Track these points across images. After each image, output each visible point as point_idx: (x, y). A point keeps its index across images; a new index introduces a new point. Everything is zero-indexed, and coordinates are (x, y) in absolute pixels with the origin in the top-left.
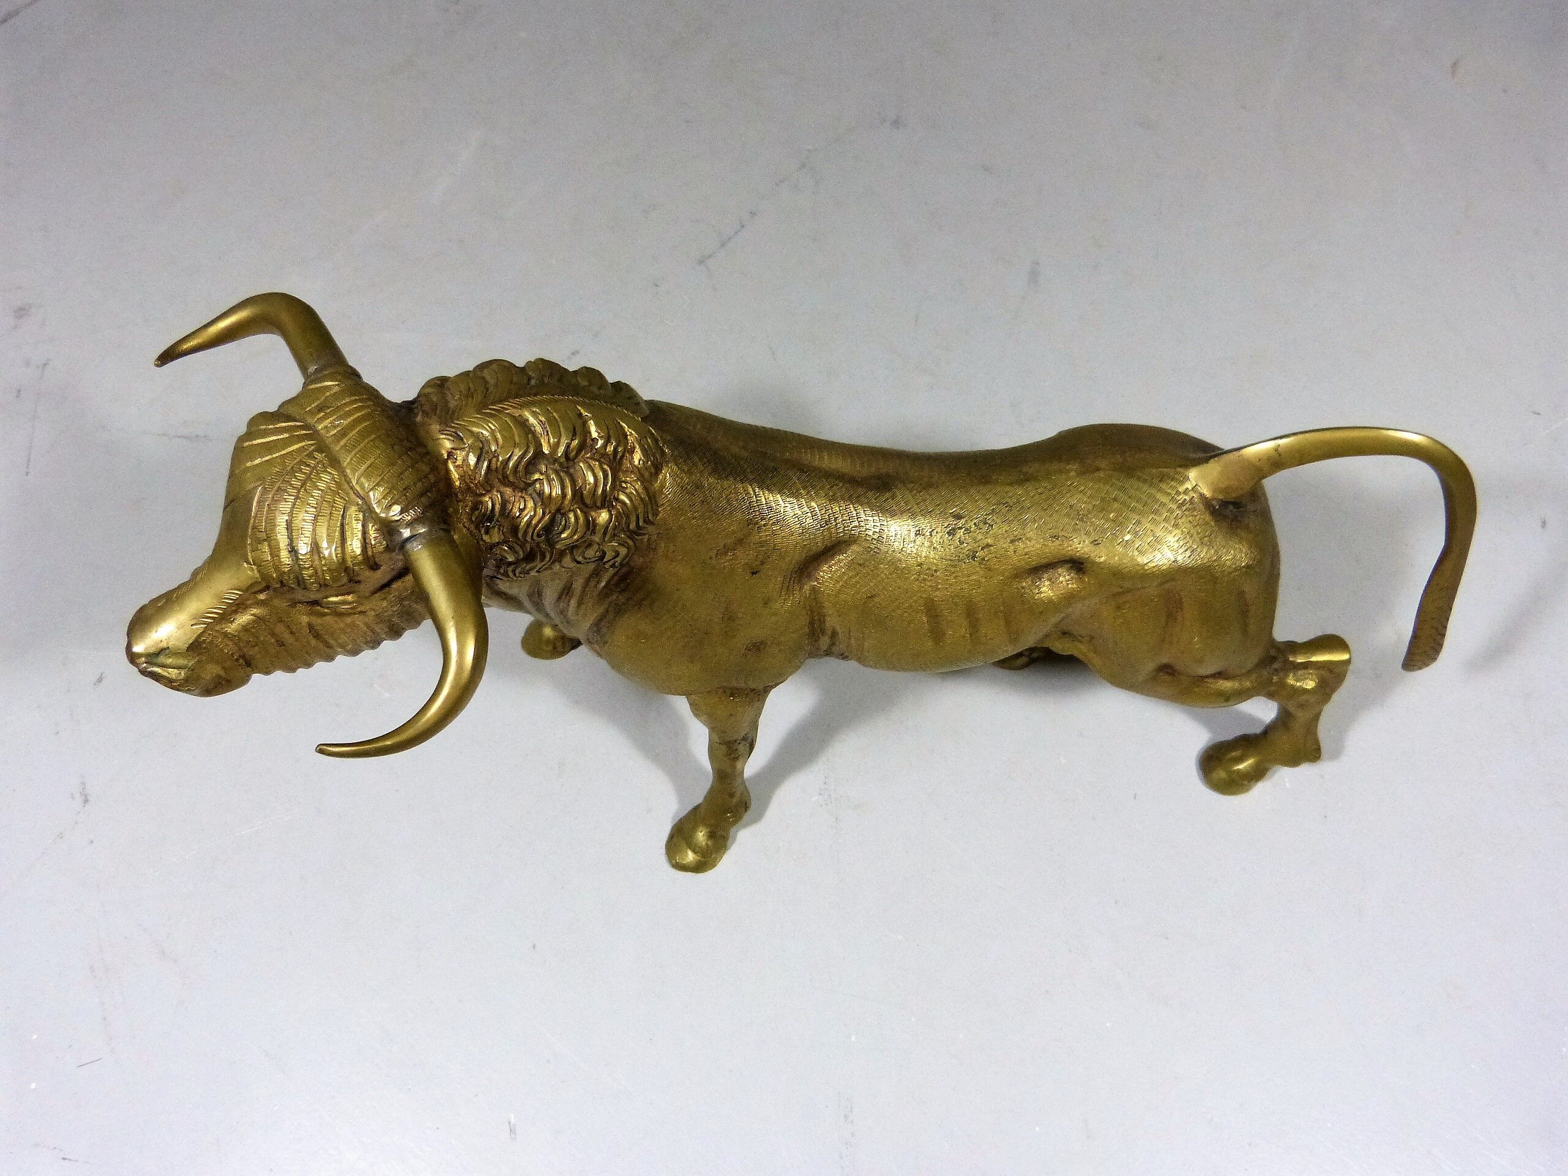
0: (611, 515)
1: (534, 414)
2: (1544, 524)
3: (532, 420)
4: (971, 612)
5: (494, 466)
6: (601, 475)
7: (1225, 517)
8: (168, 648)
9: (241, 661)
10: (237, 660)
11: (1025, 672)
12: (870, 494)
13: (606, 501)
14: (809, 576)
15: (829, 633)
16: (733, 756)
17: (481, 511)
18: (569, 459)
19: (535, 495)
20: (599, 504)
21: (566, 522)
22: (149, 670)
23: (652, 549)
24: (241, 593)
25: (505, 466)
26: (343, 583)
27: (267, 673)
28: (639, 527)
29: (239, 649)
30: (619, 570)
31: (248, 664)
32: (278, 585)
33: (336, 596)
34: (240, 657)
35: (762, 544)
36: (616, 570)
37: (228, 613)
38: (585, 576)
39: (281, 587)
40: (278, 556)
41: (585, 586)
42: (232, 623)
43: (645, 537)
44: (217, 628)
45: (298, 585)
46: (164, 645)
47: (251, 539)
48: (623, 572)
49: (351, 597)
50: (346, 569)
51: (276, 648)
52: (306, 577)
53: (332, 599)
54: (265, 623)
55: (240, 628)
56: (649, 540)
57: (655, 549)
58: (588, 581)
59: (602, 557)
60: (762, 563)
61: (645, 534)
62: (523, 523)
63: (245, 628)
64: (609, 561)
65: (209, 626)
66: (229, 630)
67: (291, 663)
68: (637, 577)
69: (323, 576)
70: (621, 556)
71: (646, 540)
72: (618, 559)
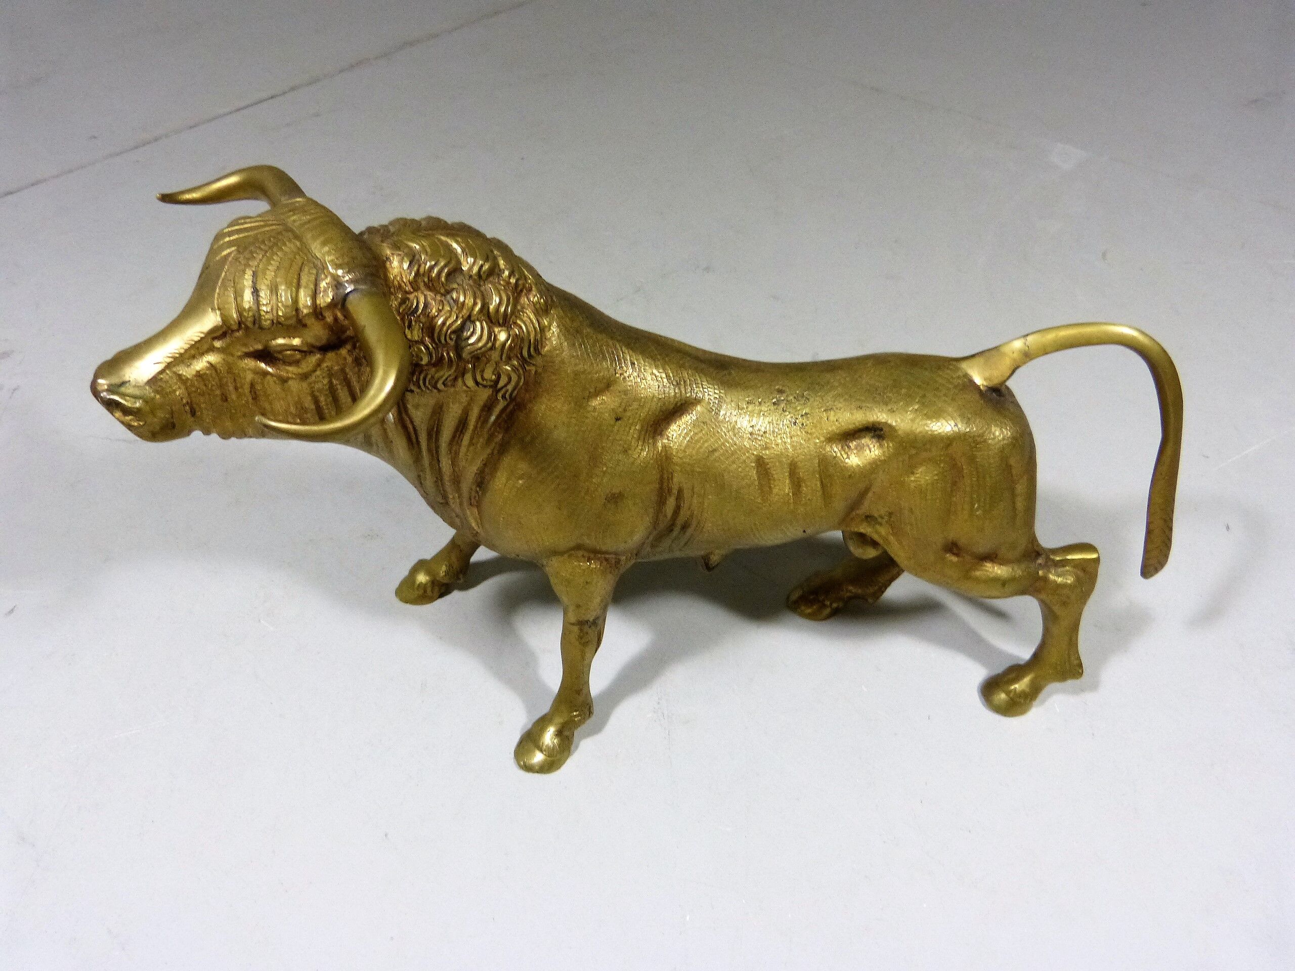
0: (509, 336)
1: (457, 242)
2: (1228, 528)
3: (455, 245)
4: (793, 469)
5: (422, 270)
6: (505, 298)
7: (991, 400)
8: (130, 381)
9: (187, 408)
10: (184, 405)
11: (828, 621)
12: (711, 370)
13: (505, 321)
14: (661, 434)
15: (675, 491)
16: (583, 641)
17: (408, 305)
18: (481, 278)
19: (452, 301)
20: (501, 321)
21: (474, 329)
22: (108, 397)
23: (537, 383)
24: (202, 335)
25: (430, 272)
26: (293, 321)
27: (207, 432)
28: (530, 355)
29: (189, 394)
30: (508, 405)
31: (193, 413)
32: (235, 327)
33: (284, 338)
34: (188, 403)
35: (626, 392)
36: (506, 403)
37: (187, 356)
38: (482, 403)
39: (238, 330)
40: (242, 296)
41: (477, 422)
42: (189, 366)
43: (533, 369)
44: (174, 369)
45: (254, 323)
46: (127, 378)
47: (220, 289)
48: (511, 407)
49: (296, 342)
50: (297, 310)
51: (220, 402)
52: (263, 313)
53: (280, 341)
54: (216, 371)
55: (194, 373)
56: (536, 372)
57: (540, 383)
58: (482, 410)
59: (497, 381)
60: (625, 410)
61: (533, 365)
62: (440, 322)
63: (199, 375)
64: (502, 388)
65: (169, 366)
66: (184, 374)
67: (228, 424)
68: (522, 412)
69: (277, 312)
70: (514, 383)
71: (533, 372)
72: (510, 386)
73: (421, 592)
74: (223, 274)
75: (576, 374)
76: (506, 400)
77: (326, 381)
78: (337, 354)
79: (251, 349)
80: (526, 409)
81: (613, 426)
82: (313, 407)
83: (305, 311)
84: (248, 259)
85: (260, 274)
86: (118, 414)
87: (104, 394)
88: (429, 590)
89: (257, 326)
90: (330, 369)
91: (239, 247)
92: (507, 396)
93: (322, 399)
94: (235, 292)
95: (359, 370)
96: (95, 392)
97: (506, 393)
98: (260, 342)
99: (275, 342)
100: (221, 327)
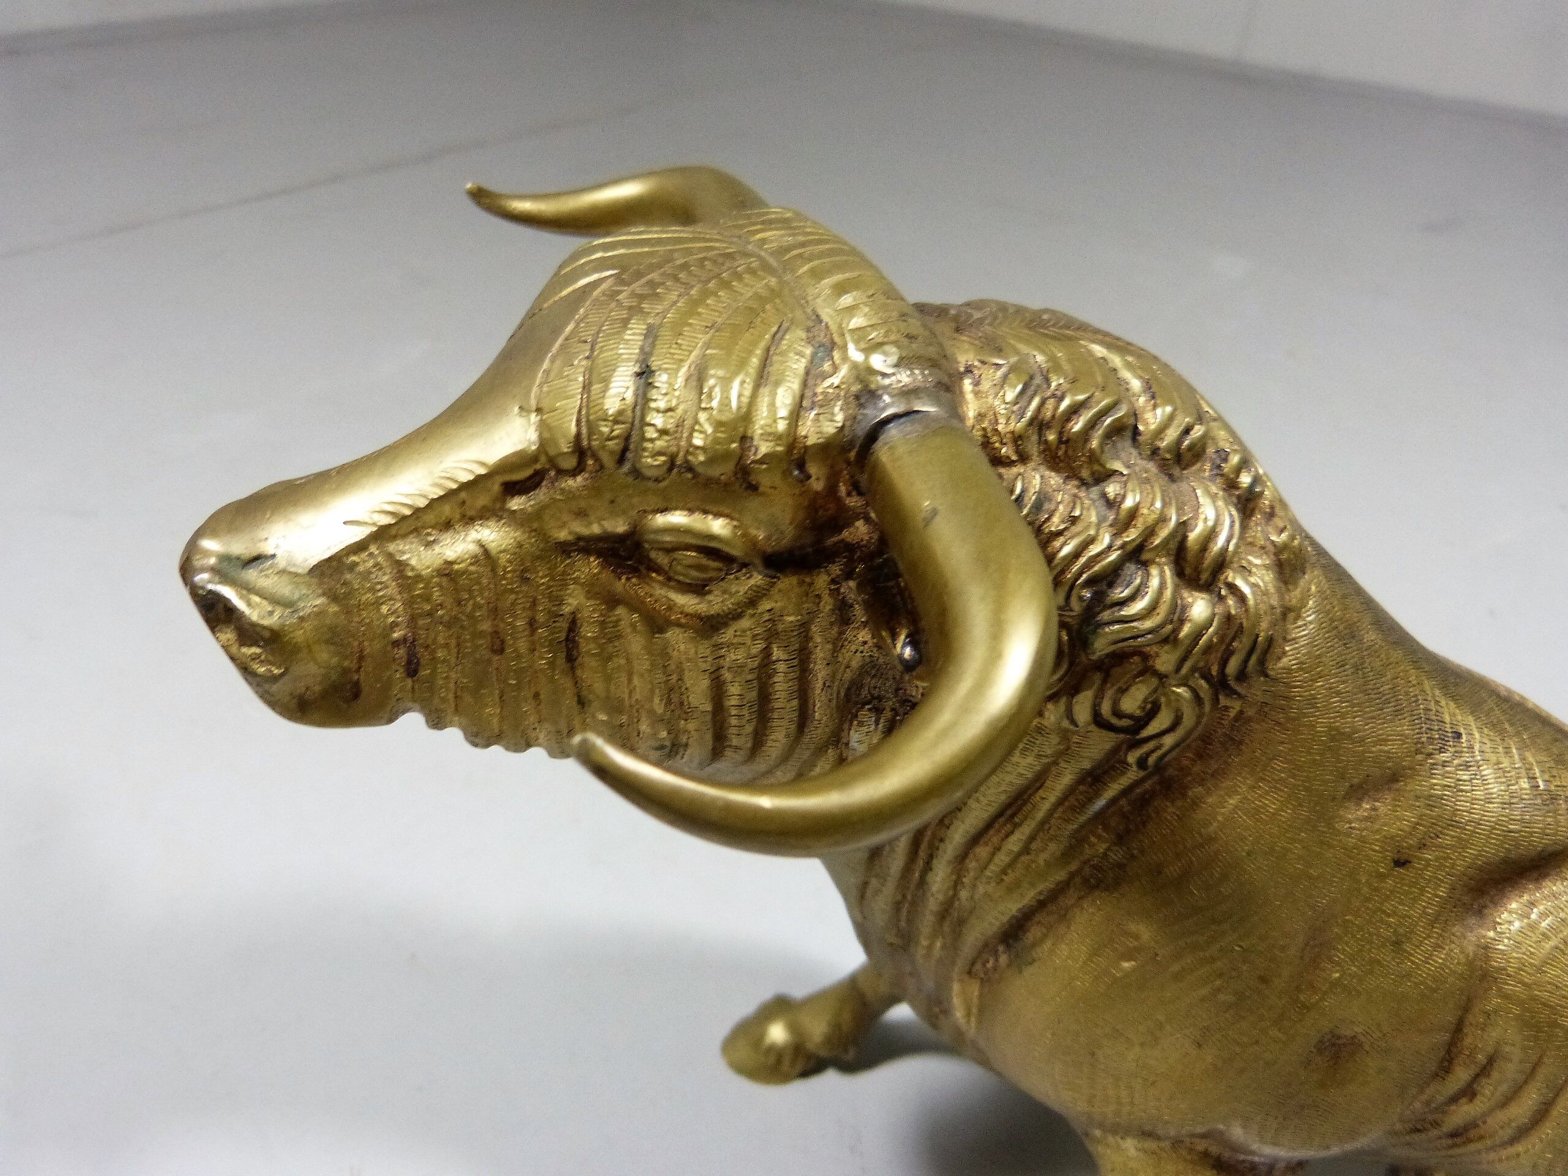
0: (1213, 616)
3: (1123, 372)
5: (1047, 413)
6: (1224, 522)
8: (273, 556)
9: (402, 652)
10: (396, 643)
13: (1214, 579)
14: (1483, 915)
15: (1481, 1059)
18: (1179, 459)
19: (1105, 502)
20: (1205, 577)
21: (1141, 581)
22: (210, 587)
23: (1234, 742)
24: (482, 471)
25: (1068, 420)
26: (723, 471)
27: (437, 722)
28: (1242, 672)
29: (413, 619)
30: (1141, 781)
31: (412, 669)
32: (570, 463)
33: (691, 511)
34: (405, 640)
35: (1432, 801)
36: (1142, 774)
37: (430, 518)
38: (1087, 765)
39: (574, 473)
40: (606, 381)
41: (1060, 802)
42: (428, 544)
43: (1236, 706)
44: (392, 547)
45: (621, 459)
46: (268, 548)
47: (553, 361)
48: (1147, 785)
49: (718, 526)
50: (745, 439)
51: (485, 653)
52: (651, 433)
53: (677, 518)
54: (494, 570)
55: (438, 562)
56: (1241, 712)
57: (1241, 742)
58: (1081, 781)
59: (1144, 722)
60: (1422, 846)
61: (1240, 696)
62: (1066, 550)
63: (448, 572)
64: (1149, 738)
65: (382, 535)
66: (413, 562)
67: (492, 711)
68: (1173, 802)
69: (691, 436)
70: (1180, 732)
71: (1232, 713)
72: (1169, 741)
73: (772, 1059)
74: (570, 328)
75: (1336, 736)
77: (758, 647)
78: (801, 583)
79: (596, 529)
80: (1184, 795)
81: (1381, 877)
82: (708, 707)
83: (764, 448)
84: (642, 297)
85: (665, 334)
86: (229, 635)
87: (202, 578)
88: (786, 1061)
89: (626, 467)
90: (774, 618)
91: (624, 269)
92: (1151, 760)
93: (734, 689)
94: (590, 371)
95: (842, 633)
96: (186, 570)
97: (1153, 751)
98: (624, 512)
99: (662, 520)
100: (534, 458)
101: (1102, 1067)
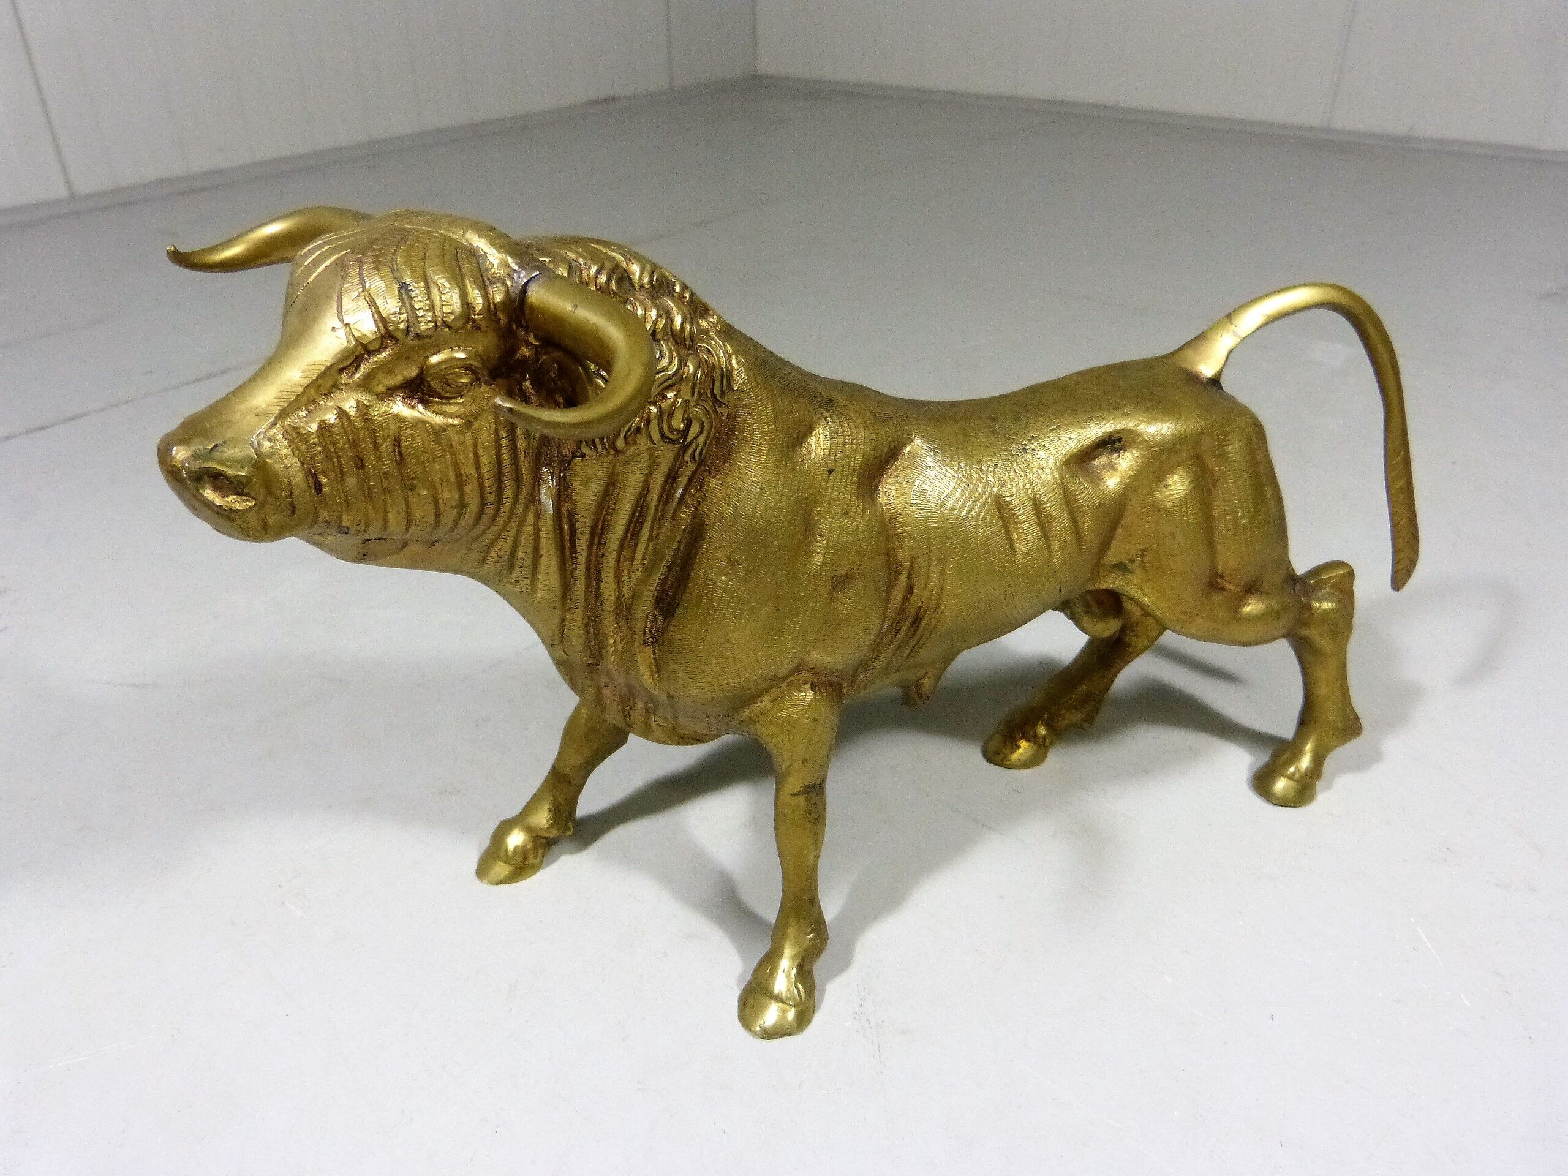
0: (698, 367)
4: (1038, 505)
6: (688, 316)
9: (309, 480)
13: (693, 348)
14: (877, 490)
15: (906, 565)
16: (813, 817)
18: (655, 290)
20: (687, 346)
21: (661, 350)
23: (731, 433)
26: (463, 323)
28: (723, 393)
29: (312, 459)
30: (696, 469)
31: (318, 488)
32: (377, 345)
33: (452, 348)
36: (695, 465)
37: (304, 399)
38: (666, 469)
39: (380, 350)
41: (659, 501)
43: (725, 411)
44: (288, 421)
45: (408, 333)
48: (700, 473)
50: (468, 304)
51: (354, 469)
52: (421, 313)
53: (442, 355)
54: (348, 418)
55: (318, 423)
56: (729, 414)
57: (735, 431)
58: (666, 482)
59: (685, 432)
60: (836, 459)
61: (725, 405)
63: (324, 426)
64: (692, 442)
65: (282, 415)
66: (303, 425)
68: (714, 477)
69: (442, 308)
70: (705, 433)
71: (726, 415)
72: (701, 440)
76: (696, 461)
79: (400, 378)
81: (826, 482)
82: (476, 474)
83: (477, 308)
89: (412, 336)
91: (352, 249)
92: (697, 456)
93: (485, 460)
97: (695, 450)
98: (415, 361)
99: (434, 359)
100: (354, 351)
101: (735, 647)
